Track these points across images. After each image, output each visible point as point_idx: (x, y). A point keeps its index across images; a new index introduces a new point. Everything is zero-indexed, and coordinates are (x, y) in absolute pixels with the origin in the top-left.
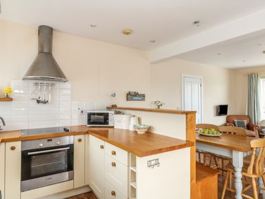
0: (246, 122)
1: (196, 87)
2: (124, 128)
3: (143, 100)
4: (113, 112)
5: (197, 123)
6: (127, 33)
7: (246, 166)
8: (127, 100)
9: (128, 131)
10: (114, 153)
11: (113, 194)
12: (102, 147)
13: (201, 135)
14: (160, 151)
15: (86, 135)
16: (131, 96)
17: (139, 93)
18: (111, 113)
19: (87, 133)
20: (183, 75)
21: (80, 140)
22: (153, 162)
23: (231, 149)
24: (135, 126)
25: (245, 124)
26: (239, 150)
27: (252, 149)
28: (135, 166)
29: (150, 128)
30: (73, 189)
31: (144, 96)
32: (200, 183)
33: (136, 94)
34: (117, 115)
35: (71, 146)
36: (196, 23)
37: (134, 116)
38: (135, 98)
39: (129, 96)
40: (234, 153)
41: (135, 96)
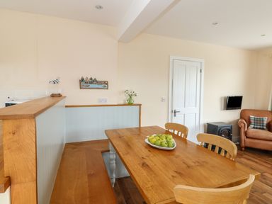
3: (106, 88)
8: (81, 88)
16: (86, 83)
17: (97, 80)
20: (172, 58)
25: (265, 122)
31: (106, 83)
33: (93, 81)
38: (91, 86)
39: (83, 83)
41: (91, 83)
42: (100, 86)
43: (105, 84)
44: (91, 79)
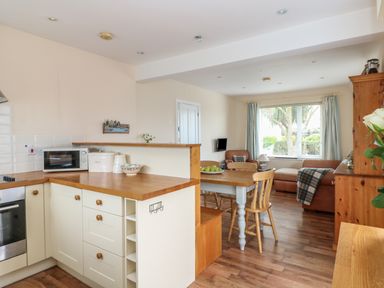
0: (245, 157)
1: (193, 116)
2: (105, 171)
3: (127, 132)
4: (86, 150)
5: (202, 159)
6: (107, 38)
7: (249, 202)
8: (104, 132)
9: (111, 174)
10: (100, 203)
11: (100, 256)
12: (78, 198)
13: (202, 173)
14: (164, 191)
15: (46, 185)
16: (109, 127)
17: (121, 123)
18: (83, 151)
19: (48, 181)
20: (178, 101)
21: (36, 193)
22: (156, 207)
23: (235, 185)
24: (122, 167)
25: (245, 159)
26: (242, 185)
27: (255, 183)
28: (134, 213)
29: (143, 168)
30: (28, 267)
31: (127, 127)
32: (204, 226)
33: (117, 125)
34: (93, 154)
35: (22, 202)
36: (197, 37)
37: (119, 154)
38: (115, 130)
39: (107, 127)
40: (238, 189)
41: (115, 127)
44: (115, 122)
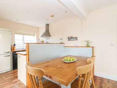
8: (68, 41)
33: (72, 38)
38: (71, 39)
39: (69, 39)
41: (71, 38)
42: (74, 39)
43: (76, 38)
44: (71, 37)
